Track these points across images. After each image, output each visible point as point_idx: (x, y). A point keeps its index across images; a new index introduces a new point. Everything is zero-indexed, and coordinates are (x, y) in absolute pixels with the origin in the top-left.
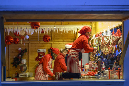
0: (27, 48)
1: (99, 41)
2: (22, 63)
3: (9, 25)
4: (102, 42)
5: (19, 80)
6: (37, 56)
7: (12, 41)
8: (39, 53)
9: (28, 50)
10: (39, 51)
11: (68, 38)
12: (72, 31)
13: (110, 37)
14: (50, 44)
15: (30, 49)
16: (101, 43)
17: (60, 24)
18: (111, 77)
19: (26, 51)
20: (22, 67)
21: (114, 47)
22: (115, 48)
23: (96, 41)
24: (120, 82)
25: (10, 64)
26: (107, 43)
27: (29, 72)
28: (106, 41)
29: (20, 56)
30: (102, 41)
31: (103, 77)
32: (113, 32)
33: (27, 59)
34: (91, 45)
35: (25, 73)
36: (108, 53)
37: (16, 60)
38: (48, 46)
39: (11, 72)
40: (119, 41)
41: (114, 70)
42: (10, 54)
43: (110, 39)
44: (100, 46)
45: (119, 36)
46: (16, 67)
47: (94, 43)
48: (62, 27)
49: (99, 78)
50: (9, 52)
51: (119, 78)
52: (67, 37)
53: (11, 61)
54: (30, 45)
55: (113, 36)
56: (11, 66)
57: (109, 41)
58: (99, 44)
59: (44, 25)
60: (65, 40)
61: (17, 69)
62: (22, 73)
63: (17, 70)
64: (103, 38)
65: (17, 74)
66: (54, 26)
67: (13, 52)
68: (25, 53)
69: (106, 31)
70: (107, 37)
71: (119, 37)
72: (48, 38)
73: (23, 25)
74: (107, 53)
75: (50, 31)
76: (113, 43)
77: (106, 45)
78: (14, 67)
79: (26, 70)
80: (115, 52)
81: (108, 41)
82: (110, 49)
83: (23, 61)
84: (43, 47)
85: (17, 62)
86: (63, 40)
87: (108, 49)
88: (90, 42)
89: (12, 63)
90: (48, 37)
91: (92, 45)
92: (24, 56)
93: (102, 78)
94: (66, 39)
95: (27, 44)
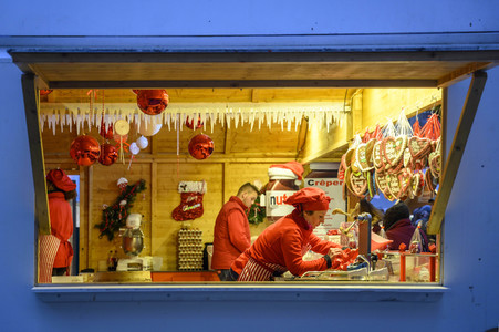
0: (145, 177)
1: (369, 154)
2: (129, 224)
3: (78, 101)
4: (378, 158)
5: (100, 281)
6: (176, 203)
7: (96, 153)
8: (184, 196)
9: (147, 186)
10: (184, 187)
11: (277, 147)
12: (286, 123)
13: (404, 143)
14: (221, 166)
15: (154, 181)
16: (377, 161)
17: (243, 101)
18: (407, 274)
19: (143, 188)
20: (127, 240)
21: (418, 175)
22: (421, 180)
23: (360, 155)
24: (427, 293)
25: (90, 228)
26: (393, 163)
27: (150, 255)
28: (392, 156)
29: (124, 202)
30: (381, 155)
31: (372, 274)
32: (417, 124)
33: (145, 213)
34: (347, 168)
35: (138, 258)
36: (399, 195)
37: (109, 217)
38: (212, 173)
39: (94, 255)
40: (433, 156)
41: (414, 252)
42: (91, 198)
43: (403, 147)
44: (372, 172)
45: (435, 139)
46: (111, 238)
47: (356, 164)
48: (252, 110)
49: (359, 277)
50: (87, 191)
51: (433, 279)
52: (276, 144)
53: (95, 218)
54: (155, 167)
55: (415, 139)
56: (94, 235)
57: (402, 156)
58: (371, 164)
59: (194, 104)
60: (268, 154)
61: (115, 243)
62: (129, 258)
63: (113, 249)
64: (383, 146)
65: (114, 260)
66: (224, 104)
67: (100, 191)
68: (138, 194)
69: (395, 123)
70: (394, 142)
71: (432, 142)
72: (206, 146)
73: (125, 101)
74: (396, 194)
75: (213, 123)
76: (414, 161)
77: (394, 167)
78: (105, 238)
79: (140, 248)
80: (419, 192)
81: (397, 157)
82: (404, 183)
83: (130, 219)
84: (197, 176)
85: (112, 223)
86: (260, 154)
87: (398, 181)
88: (344, 160)
89: (96, 226)
90: (206, 141)
91: (351, 170)
92: (135, 203)
93: (371, 278)
94: (271, 149)
95: (145, 166)
